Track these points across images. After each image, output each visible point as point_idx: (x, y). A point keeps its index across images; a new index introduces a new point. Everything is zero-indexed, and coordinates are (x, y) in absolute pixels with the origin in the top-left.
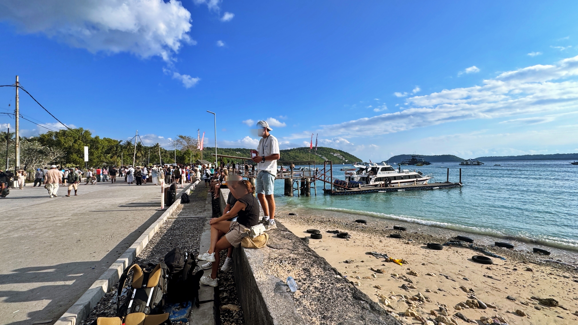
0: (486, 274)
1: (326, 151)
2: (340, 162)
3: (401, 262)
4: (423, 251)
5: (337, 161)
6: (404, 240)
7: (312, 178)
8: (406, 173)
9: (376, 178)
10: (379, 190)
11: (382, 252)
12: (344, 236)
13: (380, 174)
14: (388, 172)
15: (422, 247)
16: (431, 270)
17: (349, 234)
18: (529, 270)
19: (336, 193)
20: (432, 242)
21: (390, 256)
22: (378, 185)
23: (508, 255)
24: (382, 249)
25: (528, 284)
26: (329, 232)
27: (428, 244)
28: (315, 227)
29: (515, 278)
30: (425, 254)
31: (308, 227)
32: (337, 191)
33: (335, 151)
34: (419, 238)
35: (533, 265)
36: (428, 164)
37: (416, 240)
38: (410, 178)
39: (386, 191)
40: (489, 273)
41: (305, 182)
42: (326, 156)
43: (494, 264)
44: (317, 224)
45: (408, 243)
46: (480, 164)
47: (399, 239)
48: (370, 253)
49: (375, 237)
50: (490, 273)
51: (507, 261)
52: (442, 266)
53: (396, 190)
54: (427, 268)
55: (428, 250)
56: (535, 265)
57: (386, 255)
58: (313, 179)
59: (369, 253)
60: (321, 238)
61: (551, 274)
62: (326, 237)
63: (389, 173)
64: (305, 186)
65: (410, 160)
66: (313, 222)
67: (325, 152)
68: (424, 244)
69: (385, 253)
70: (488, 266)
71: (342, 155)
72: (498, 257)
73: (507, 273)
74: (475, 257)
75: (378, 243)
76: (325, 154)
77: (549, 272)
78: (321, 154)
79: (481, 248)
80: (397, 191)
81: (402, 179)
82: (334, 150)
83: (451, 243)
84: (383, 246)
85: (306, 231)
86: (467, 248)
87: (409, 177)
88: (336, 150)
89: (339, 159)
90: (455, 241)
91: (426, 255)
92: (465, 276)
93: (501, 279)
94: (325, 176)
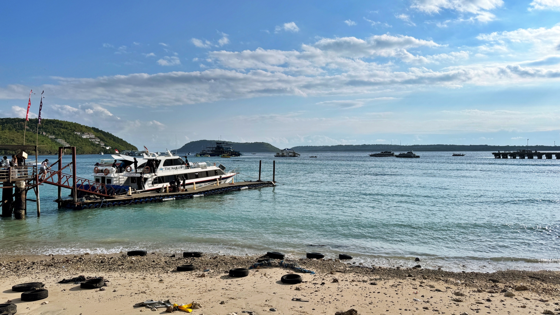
0: (295, 297)
1: (67, 128)
2: (96, 150)
3: (191, 308)
4: (224, 283)
5: (88, 148)
6: (198, 272)
7: (31, 180)
8: (202, 168)
9: (154, 177)
10: (164, 197)
11: (163, 298)
12: (94, 285)
13: (162, 171)
14: (175, 166)
15: (223, 277)
16: (231, 309)
17: (104, 278)
18: (335, 281)
19: (83, 204)
20: (236, 267)
21: (175, 302)
22: (161, 188)
23: (318, 267)
24: (163, 294)
25: (333, 298)
26: (64, 282)
27: (231, 271)
28: (34, 276)
29: (323, 294)
30: (225, 287)
31: (18, 280)
32: (85, 201)
33: (84, 129)
34: (219, 265)
35: (338, 274)
36: (238, 154)
37: (215, 268)
38: (207, 176)
39: (174, 198)
40: (298, 294)
41: (14, 189)
42: (65, 139)
43: (303, 282)
44: (38, 271)
45: (203, 276)
46: (297, 155)
47: (190, 272)
48: (142, 305)
49: (151, 276)
50: (299, 296)
51: (316, 275)
52: (246, 298)
53: (190, 196)
54: (227, 307)
55: (229, 281)
56: (341, 273)
57: (168, 302)
58: (32, 182)
59: (139, 304)
60: (46, 296)
61: (353, 281)
62: (58, 293)
63: (177, 168)
64: (14, 198)
65: (214, 149)
66: (28, 268)
67: (63, 130)
68: (226, 272)
69: (167, 299)
70: (297, 285)
71: (99, 138)
72: (308, 273)
73: (315, 290)
74: (284, 278)
75: (156, 284)
76: (63, 134)
77: (352, 279)
78: (54, 134)
79: (291, 264)
80: (192, 197)
81: (197, 177)
82: (82, 126)
83: (258, 264)
84: (165, 287)
85: (11, 288)
86: (277, 266)
87: (207, 174)
88: (86, 127)
89: (92, 144)
90: (263, 261)
91: (227, 288)
92: (272, 306)
93: (310, 299)
94: (59, 176)
